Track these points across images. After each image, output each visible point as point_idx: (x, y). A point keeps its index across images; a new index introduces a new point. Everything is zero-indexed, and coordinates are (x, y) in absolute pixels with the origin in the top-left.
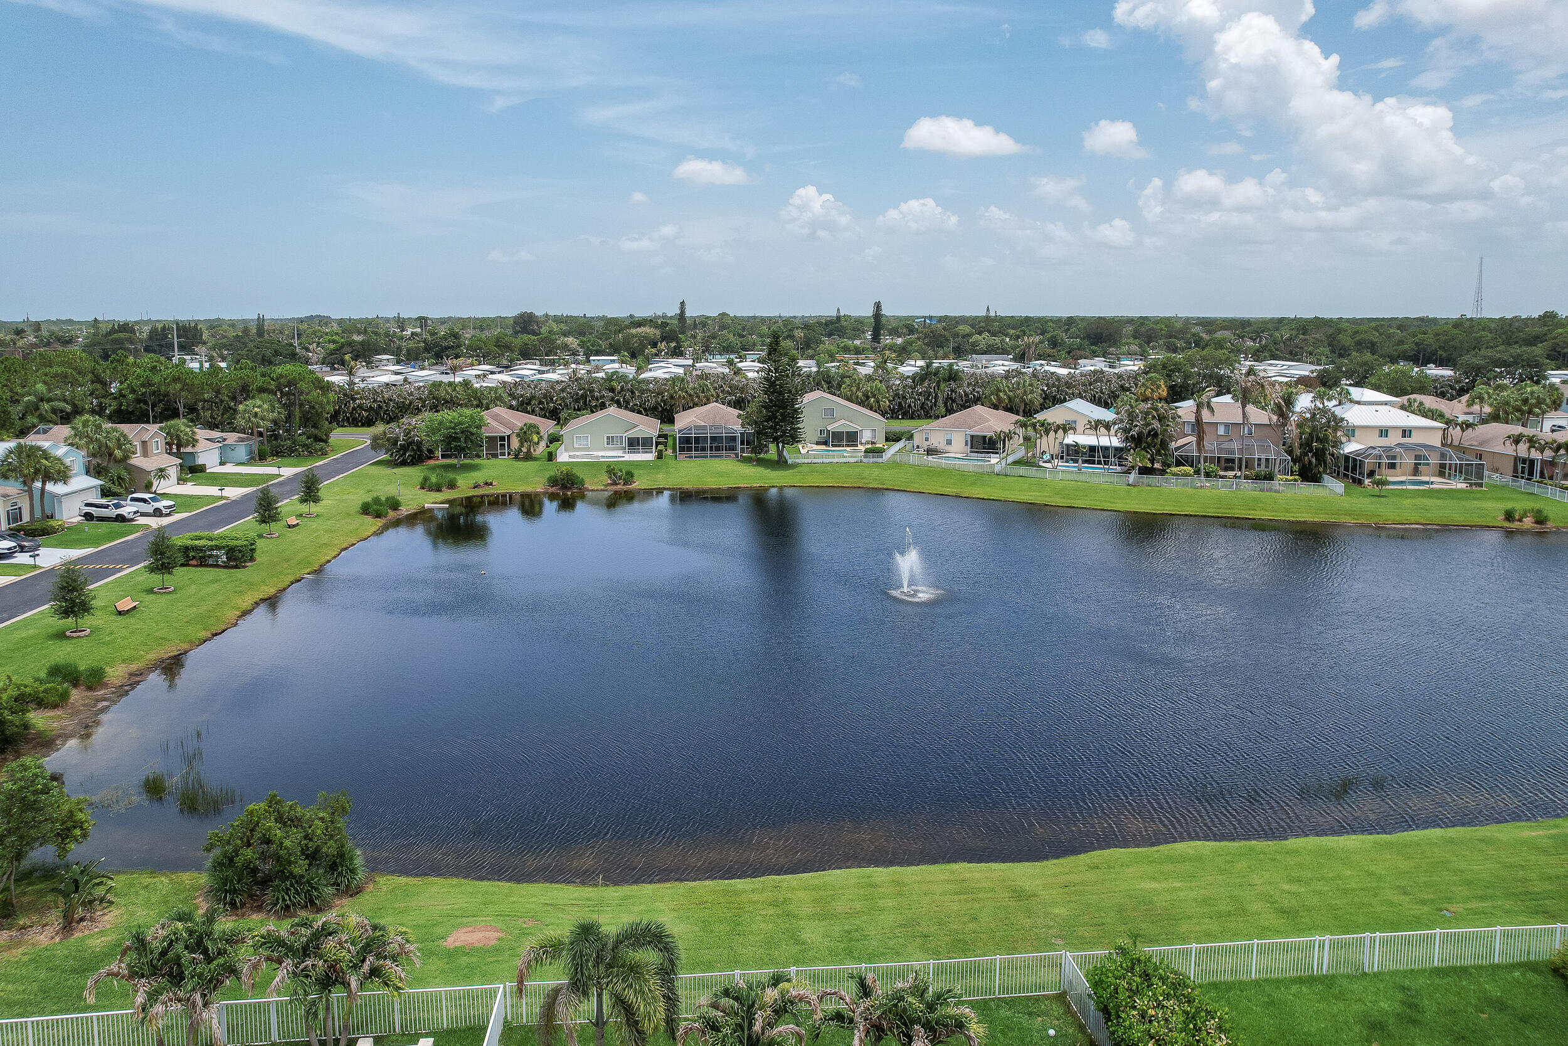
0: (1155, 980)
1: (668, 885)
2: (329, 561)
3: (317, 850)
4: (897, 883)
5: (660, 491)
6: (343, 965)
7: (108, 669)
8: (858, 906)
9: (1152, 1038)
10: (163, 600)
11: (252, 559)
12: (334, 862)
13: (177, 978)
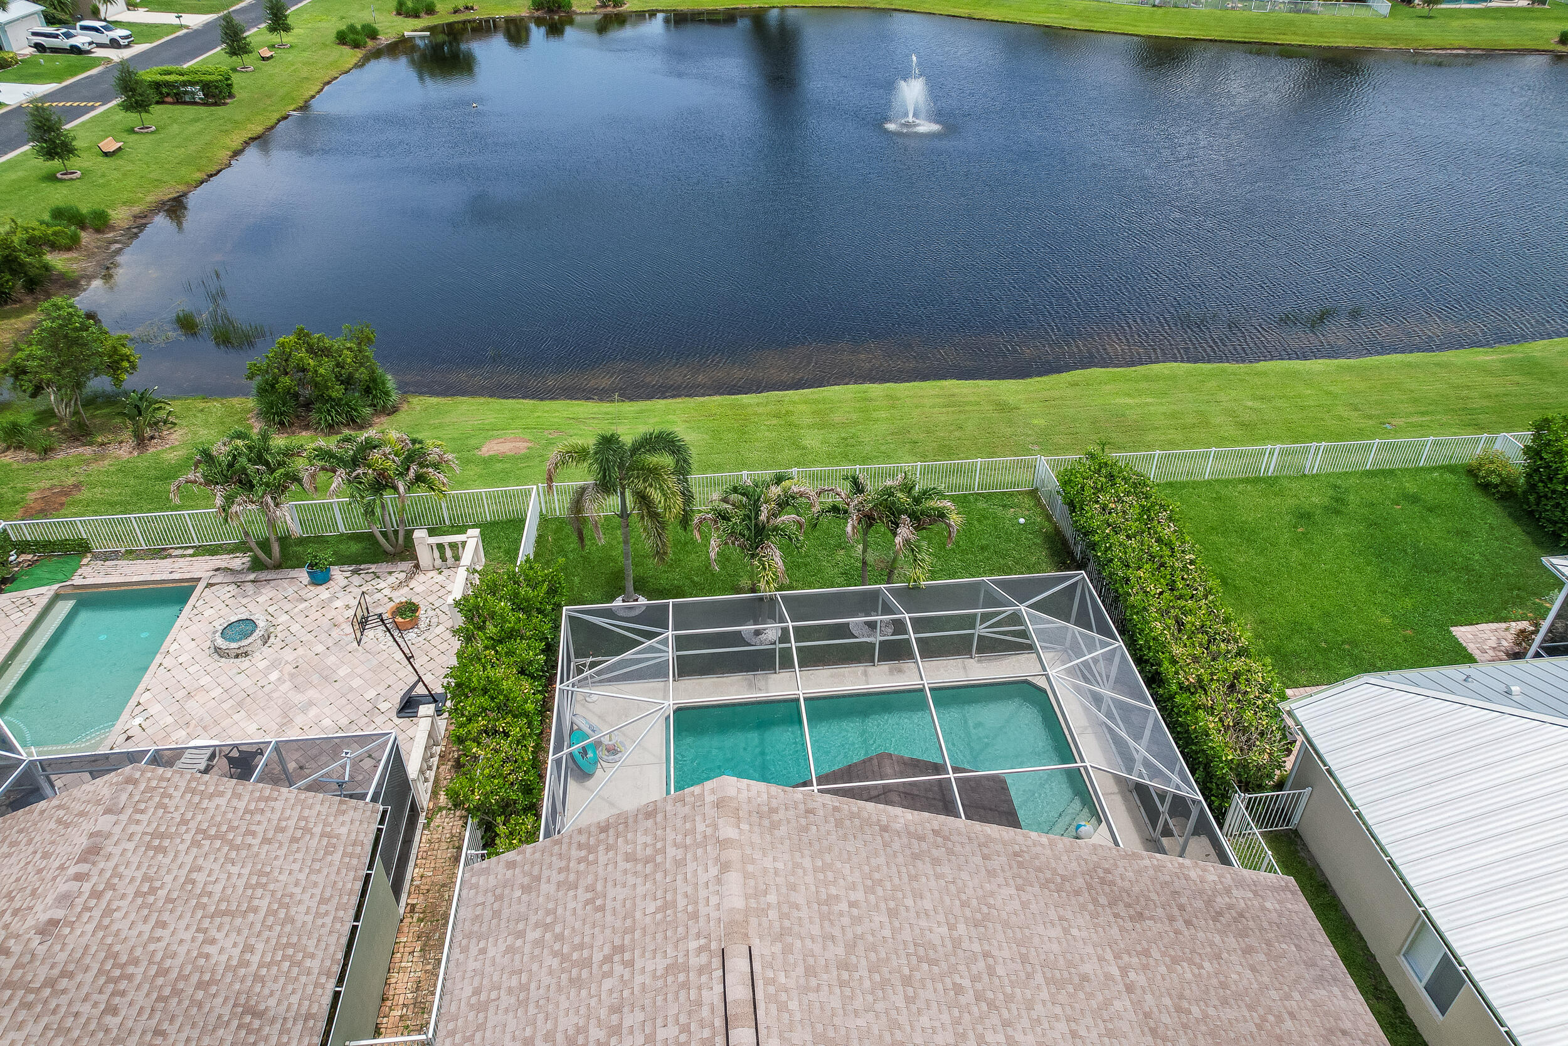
0: (1118, 480)
1: (679, 400)
2: (313, 97)
3: (350, 376)
4: (889, 397)
5: (653, 14)
6: (391, 473)
7: (110, 212)
8: (854, 417)
9: (1109, 526)
10: (147, 141)
11: (231, 96)
12: (368, 387)
13: (248, 485)
